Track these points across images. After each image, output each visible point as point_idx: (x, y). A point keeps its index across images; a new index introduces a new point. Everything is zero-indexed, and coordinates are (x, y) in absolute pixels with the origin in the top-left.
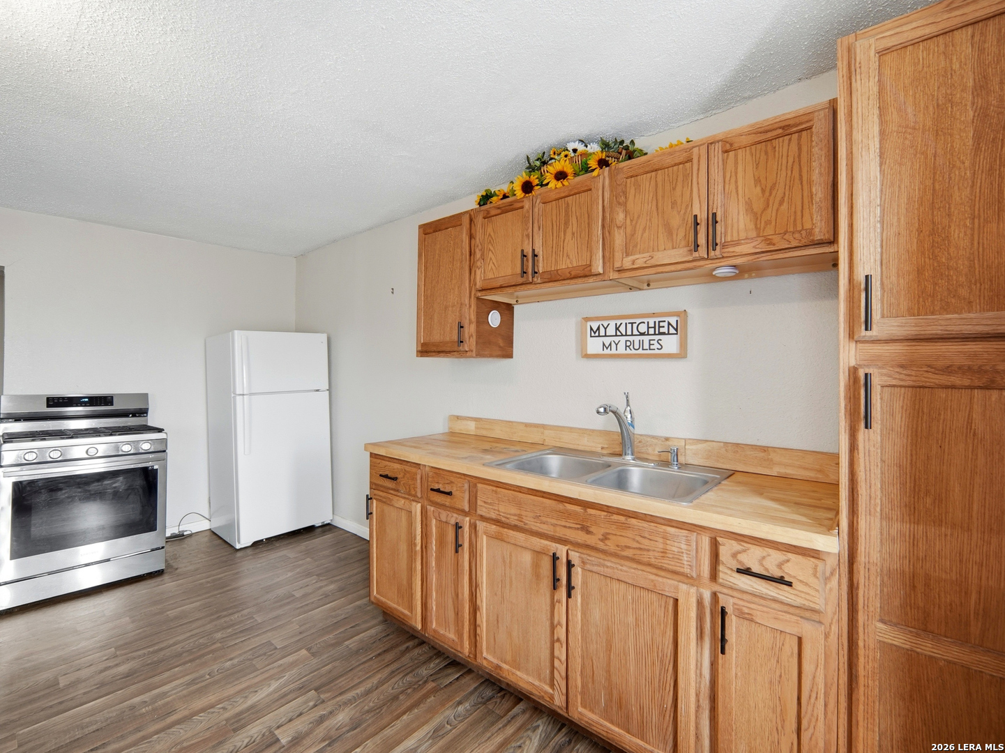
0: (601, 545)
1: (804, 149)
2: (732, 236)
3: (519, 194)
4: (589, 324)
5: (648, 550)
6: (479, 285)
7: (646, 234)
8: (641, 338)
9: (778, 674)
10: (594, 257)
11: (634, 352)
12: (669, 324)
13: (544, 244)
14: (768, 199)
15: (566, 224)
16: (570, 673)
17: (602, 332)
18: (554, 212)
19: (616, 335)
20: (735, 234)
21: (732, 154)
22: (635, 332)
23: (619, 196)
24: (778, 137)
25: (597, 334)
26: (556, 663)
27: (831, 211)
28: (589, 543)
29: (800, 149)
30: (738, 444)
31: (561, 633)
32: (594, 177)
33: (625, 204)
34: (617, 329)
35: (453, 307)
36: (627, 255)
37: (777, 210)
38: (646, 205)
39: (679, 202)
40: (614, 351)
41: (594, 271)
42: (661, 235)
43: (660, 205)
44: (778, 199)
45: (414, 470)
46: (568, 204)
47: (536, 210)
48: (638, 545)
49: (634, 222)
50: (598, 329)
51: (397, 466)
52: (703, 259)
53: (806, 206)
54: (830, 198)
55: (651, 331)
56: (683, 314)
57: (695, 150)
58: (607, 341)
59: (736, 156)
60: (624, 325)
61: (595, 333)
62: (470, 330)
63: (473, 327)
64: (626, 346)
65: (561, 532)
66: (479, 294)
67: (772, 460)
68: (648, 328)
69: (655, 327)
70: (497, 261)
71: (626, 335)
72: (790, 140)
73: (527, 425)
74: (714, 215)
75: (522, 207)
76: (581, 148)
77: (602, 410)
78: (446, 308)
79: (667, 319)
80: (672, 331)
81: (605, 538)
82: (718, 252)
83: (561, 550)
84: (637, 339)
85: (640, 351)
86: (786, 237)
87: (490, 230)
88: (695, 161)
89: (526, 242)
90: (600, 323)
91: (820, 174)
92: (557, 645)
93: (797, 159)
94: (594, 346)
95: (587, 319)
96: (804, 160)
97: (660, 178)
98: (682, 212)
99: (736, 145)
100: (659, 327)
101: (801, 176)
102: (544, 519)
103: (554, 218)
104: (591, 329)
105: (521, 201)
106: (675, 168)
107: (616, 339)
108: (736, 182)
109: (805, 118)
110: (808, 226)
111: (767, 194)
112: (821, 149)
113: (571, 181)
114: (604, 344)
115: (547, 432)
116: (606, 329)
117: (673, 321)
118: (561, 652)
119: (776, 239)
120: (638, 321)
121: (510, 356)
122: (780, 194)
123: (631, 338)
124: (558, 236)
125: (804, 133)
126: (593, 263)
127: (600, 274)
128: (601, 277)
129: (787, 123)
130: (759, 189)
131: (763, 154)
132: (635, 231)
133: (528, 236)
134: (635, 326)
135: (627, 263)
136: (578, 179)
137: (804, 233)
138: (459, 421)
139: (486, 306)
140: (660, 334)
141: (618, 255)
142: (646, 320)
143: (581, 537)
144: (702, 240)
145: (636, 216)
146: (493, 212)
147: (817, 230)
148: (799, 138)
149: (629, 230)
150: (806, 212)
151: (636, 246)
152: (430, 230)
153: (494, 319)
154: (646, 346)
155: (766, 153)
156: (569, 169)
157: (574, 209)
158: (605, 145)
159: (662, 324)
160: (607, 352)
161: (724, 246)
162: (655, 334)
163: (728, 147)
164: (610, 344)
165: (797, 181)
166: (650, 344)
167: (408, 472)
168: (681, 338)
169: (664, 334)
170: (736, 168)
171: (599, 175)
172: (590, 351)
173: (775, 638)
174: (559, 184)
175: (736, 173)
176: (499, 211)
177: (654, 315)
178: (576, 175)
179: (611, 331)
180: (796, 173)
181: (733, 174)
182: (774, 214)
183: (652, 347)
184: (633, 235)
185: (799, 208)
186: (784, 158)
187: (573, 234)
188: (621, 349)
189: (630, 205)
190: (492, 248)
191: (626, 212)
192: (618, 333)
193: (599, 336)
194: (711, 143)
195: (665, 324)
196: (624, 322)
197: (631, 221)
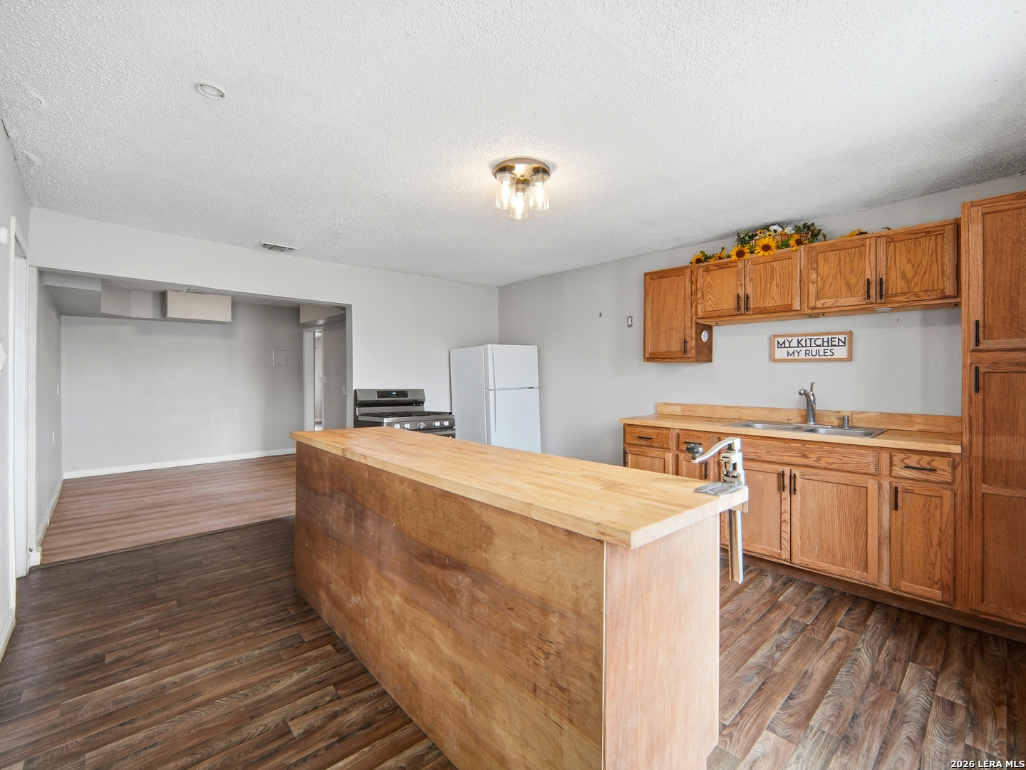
0: (815, 464)
1: (939, 245)
2: (892, 290)
3: (734, 258)
4: (776, 339)
5: (848, 463)
6: (700, 314)
7: (832, 288)
8: (818, 348)
9: (928, 517)
10: (794, 300)
11: (812, 357)
12: (839, 339)
13: (754, 290)
14: (916, 272)
15: (772, 278)
16: (793, 539)
17: (787, 345)
18: (762, 271)
19: (798, 347)
20: (894, 290)
21: (892, 244)
22: (813, 345)
23: (813, 263)
24: (922, 237)
25: (783, 346)
26: (783, 534)
27: (955, 280)
28: (807, 463)
29: (936, 245)
30: (890, 413)
31: (786, 517)
32: (793, 251)
33: (817, 269)
34: (799, 342)
35: (677, 328)
36: (819, 300)
37: (922, 278)
38: (832, 270)
39: (856, 270)
40: (796, 357)
41: (794, 308)
42: (843, 289)
43: (842, 270)
44: (923, 271)
45: (667, 432)
46: (773, 267)
47: (748, 269)
48: (841, 461)
49: (823, 280)
50: (784, 342)
51: (650, 431)
52: (873, 303)
53: (940, 276)
54: (955, 273)
55: (826, 344)
56: (850, 334)
57: (868, 241)
58: (791, 351)
59: (895, 245)
60: (804, 340)
61: (782, 345)
62: (692, 344)
63: (693, 343)
64: (806, 354)
65: (786, 459)
66: (699, 321)
67: (914, 421)
68: (823, 342)
69: (828, 342)
70: (715, 300)
71: (806, 346)
72: (930, 239)
73: (726, 407)
74: (881, 279)
75: (737, 266)
76: (779, 229)
77: (802, 392)
78: (671, 329)
79: (837, 337)
80: (841, 344)
81: (818, 459)
82: (883, 300)
83: (787, 470)
84: (814, 349)
85: (817, 357)
86: (928, 293)
87: (709, 279)
88: (867, 246)
89: (740, 288)
90: (785, 339)
91: (949, 260)
92: (783, 524)
93: (934, 250)
94: (781, 353)
95: (775, 336)
96: (939, 251)
97: (842, 255)
98: (858, 275)
99: (895, 240)
100: (832, 341)
101: (937, 259)
102: (774, 453)
103: (762, 275)
104: (778, 343)
105: (735, 262)
106: (853, 249)
107: (798, 349)
108: (895, 260)
109: (939, 228)
110: (941, 287)
111: (915, 268)
112: (950, 246)
113: (774, 251)
114: (788, 353)
115: (743, 411)
116: (790, 343)
117: (842, 338)
118: (786, 528)
119: (921, 294)
120: (815, 338)
121: (710, 360)
122: (924, 268)
123: (810, 349)
124: (766, 286)
125: (939, 236)
126: (794, 303)
127: (798, 310)
128: (797, 313)
129: (929, 230)
130: (910, 265)
131: (913, 245)
132: (824, 285)
133: (741, 285)
134: (813, 341)
135: (819, 304)
136: (780, 251)
137: (939, 291)
138: (667, 406)
139: (702, 327)
140: (832, 346)
141: (812, 300)
142: (821, 337)
143: (801, 461)
144: (873, 292)
145: (825, 277)
146: (711, 268)
147: (947, 290)
148: (936, 239)
149: (820, 284)
150: (940, 280)
151: (825, 294)
152: (654, 277)
153: (704, 336)
154: (822, 353)
155: (915, 245)
156: (773, 244)
157: (777, 269)
158: (798, 229)
159: (833, 340)
160: (792, 357)
161: (887, 297)
162: (828, 346)
163: (890, 240)
164: (793, 352)
165: (935, 262)
166: (824, 353)
167: (661, 434)
168: (848, 348)
169: (835, 346)
170: (895, 252)
171: (796, 250)
172: (777, 357)
173: (926, 500)
174: (766, 254)
175: (895, 256)
176: (717, 268)
177: (828, 334)
178: (778, 247)
179: (794, 343)
180: (934, 257)
181: (893, 256)
182: (920, 280)
183: (826, 354)
184: (822, 288)
185: (936, 278)
186: (927, 248)
187: (777, 285)
188: (802, 355)
189: (820, 269)
190: (710, 291)
191: (817, 273)
192: (800, 345)
193: (785, 347)
194: (879, 237)
195: (837, 340)
196: (804, 338)
197: (822, 279)
